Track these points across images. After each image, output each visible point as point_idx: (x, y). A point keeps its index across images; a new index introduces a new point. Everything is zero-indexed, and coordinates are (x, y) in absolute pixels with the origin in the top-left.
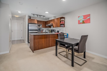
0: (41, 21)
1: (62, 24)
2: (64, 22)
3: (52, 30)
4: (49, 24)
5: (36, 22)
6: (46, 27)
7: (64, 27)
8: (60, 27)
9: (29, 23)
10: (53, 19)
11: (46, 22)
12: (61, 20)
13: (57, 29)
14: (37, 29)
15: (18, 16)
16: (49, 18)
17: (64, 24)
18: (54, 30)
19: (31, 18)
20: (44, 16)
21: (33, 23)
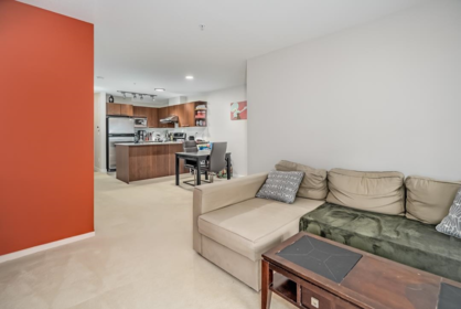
0: (144, 109)
1: (199, 120)
2: (206, 114)
3: (176, 135)
4: (169, 116)
5: (130, 113)
6: (159, 125)
7: (206, 126)
8: (195, 125)
9: (108, 116)
10: (178, 102)
11: (158, 110)
12: (198, 108)
13: (189, 131)
14: (132, 131)
16: (167, 101)
17: (205, 120)
18: (181, 135)
19: (115, 102)
20: (152, 96)
21: (119, 113)
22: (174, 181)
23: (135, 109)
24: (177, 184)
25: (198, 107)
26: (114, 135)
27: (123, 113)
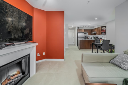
0: (87, 30)
1: (103, 32)
2: (106, 30)
3: (96, 37)
4: (93, 32)
5: (83, 31)
6: (92, 34)
7: (106, 34)
8: (102, 34)
9: (78, 32)
10: (97, 27)
11: (91, 30)
13: (100, 36)
15: (71, 28)
16: (94, 27)
17: (105, 32)
18: (98, 37)
19: (80, 29)
20: (89, 26)
21: (80, 31)
22: (91, 51)
23: (84, 30)
24: (92, 52)
25: (103, 28)
26: (79, 37)
27: (81, 31)
